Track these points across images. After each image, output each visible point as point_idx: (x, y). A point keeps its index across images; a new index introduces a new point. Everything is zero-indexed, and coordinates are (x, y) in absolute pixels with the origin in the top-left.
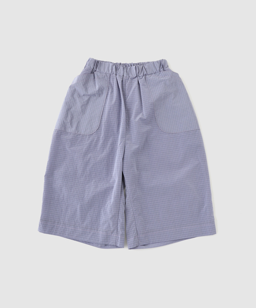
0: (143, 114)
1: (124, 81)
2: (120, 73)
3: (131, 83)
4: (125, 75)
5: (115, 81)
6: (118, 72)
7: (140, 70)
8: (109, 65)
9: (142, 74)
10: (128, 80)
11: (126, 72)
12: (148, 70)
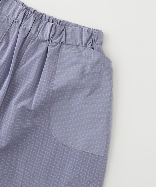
0: (31, 101)
1: (26, 40)
2: (27, 25)
3: (36, 47)
4: (33, 32)
5: (15, 34)
6: (25, 23)
7: (57, 33)
8: (17, 7)
9: (57, 40)
10: (34, 40)
11: (35, 28)
12: (69, 37)
